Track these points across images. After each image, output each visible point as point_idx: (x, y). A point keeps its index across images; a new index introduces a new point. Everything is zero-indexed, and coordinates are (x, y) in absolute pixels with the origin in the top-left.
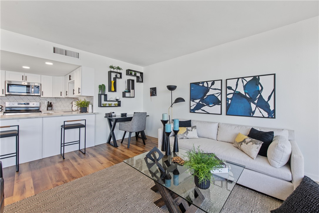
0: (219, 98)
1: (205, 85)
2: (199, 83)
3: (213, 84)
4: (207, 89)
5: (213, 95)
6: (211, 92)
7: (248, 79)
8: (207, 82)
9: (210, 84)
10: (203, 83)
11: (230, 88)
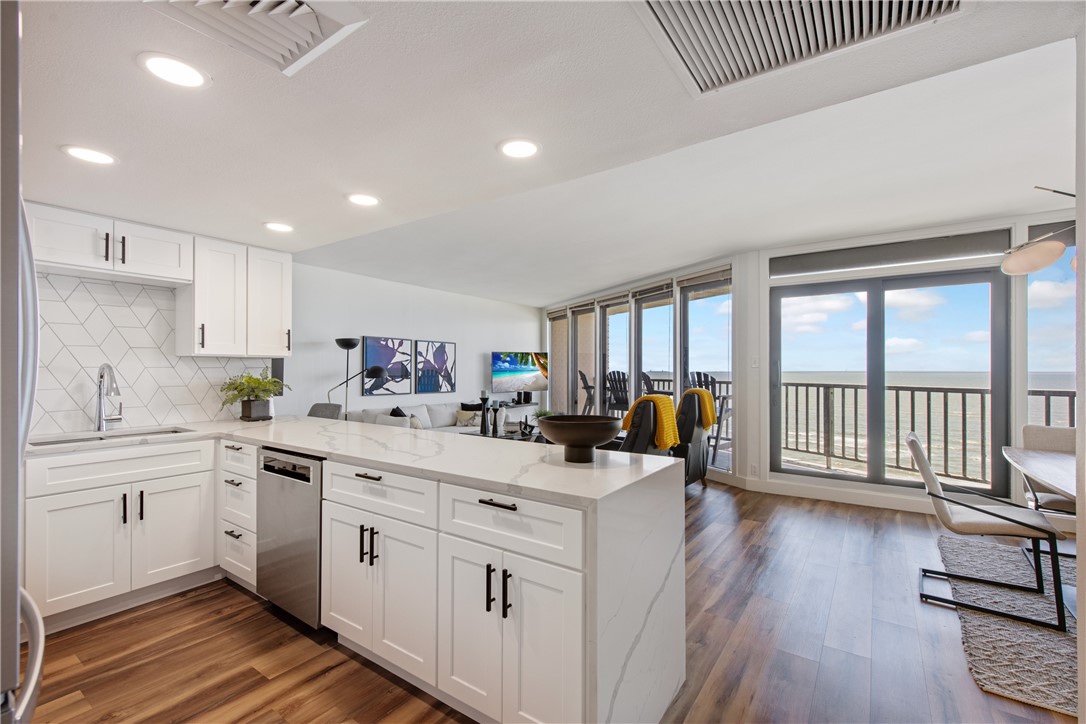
0: (408, 367)
1: (390, 344)
2: (380, 339)
3: (401, 344)
4: (393, 352)
5: (401, 363)
6: (398, 358)
7: (438, 345)
8: (392, 340)
9: (397, 342)
10: (386, 340)
11: (421, 354)
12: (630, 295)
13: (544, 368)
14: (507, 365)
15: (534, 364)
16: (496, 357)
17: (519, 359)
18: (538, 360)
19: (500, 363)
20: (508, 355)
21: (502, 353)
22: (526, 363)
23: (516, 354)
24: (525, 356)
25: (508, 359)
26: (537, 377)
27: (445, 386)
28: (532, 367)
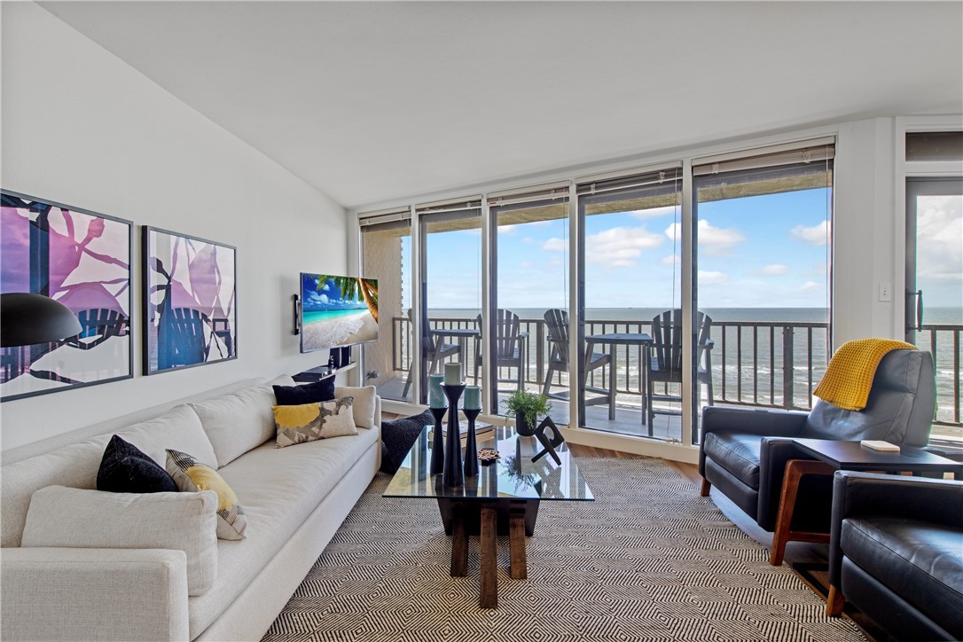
12: (573, 189)
13: (374, 303)
14: (324, 298)
15: (361, 299)
16: (308, 282)
17: (341, 288)
18: (366, 290)
19: (314, 295)
20: (327, 280)
21: (317, 277)
22: (351, 296)
23: (338, 279)
24: (350, 281)
25: (327, 287)
26: (364, 320)
27: (216, 347)
28: (358, 303)
